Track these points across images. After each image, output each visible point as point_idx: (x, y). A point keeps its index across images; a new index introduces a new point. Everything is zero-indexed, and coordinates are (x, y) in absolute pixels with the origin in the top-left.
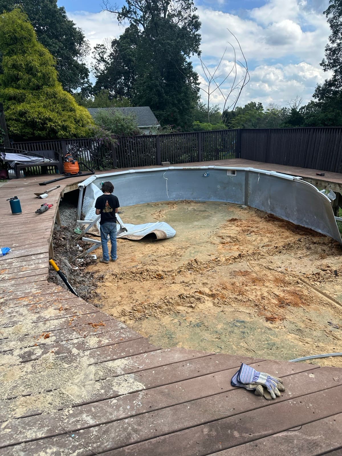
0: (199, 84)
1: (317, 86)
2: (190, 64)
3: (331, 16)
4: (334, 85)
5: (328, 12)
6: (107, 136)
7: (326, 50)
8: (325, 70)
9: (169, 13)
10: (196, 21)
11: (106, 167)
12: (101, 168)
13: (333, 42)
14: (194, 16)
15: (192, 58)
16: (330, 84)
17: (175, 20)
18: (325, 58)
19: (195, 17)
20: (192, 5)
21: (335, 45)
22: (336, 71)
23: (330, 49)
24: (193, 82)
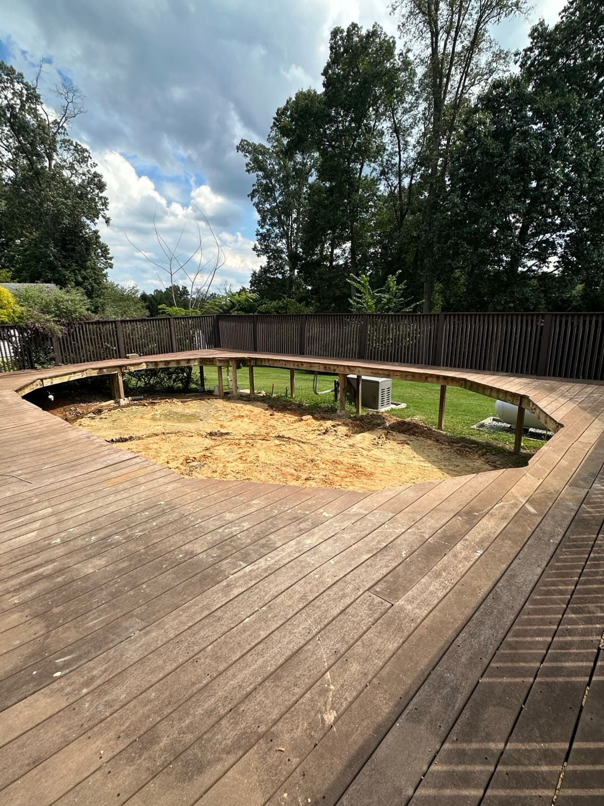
0: (111, 258)
1: (252, 272)
2: (96, 232)
3: (256, 200)
4: (270, 272)
5: (252, 196)
6: (48, 321)
7: (257, 235)
8: (258, 256)
9: (57, 163)
10: (100, 181)
11: (44, 363)
12: (39, 367)
13: (262, 227)
14: (95, 173)
15: (99, 226)
16: (265, 271)
17: (66, 173)
18: (257, 243)
19: (96, 175)
20: (89, 159)
21: (265, 230)
22: (269, 258)
23: (261, 235)
24: (102, 256)
